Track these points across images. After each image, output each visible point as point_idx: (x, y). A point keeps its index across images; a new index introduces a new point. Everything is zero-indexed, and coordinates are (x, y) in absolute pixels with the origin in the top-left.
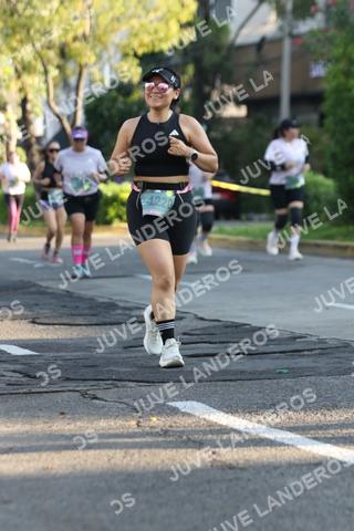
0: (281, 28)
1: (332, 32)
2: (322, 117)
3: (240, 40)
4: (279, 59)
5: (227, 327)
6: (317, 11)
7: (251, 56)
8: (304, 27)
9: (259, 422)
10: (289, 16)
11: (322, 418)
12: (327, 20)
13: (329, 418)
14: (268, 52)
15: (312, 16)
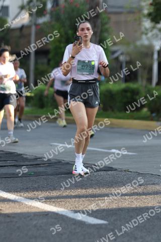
0: (31, 21)
1: (53, 23)
2: (49, 61)
3: (13, 26)
4: (30, 35)
5: (6, 154)
6: (47, 13)
7: (17, 33)
8: (41, 20)
9: (21, 196)
10: (34, 16)
11: (49, 194)
12: (51, 17)
13: (52, 194)
14: (25, 31)
15: (44, 15)
